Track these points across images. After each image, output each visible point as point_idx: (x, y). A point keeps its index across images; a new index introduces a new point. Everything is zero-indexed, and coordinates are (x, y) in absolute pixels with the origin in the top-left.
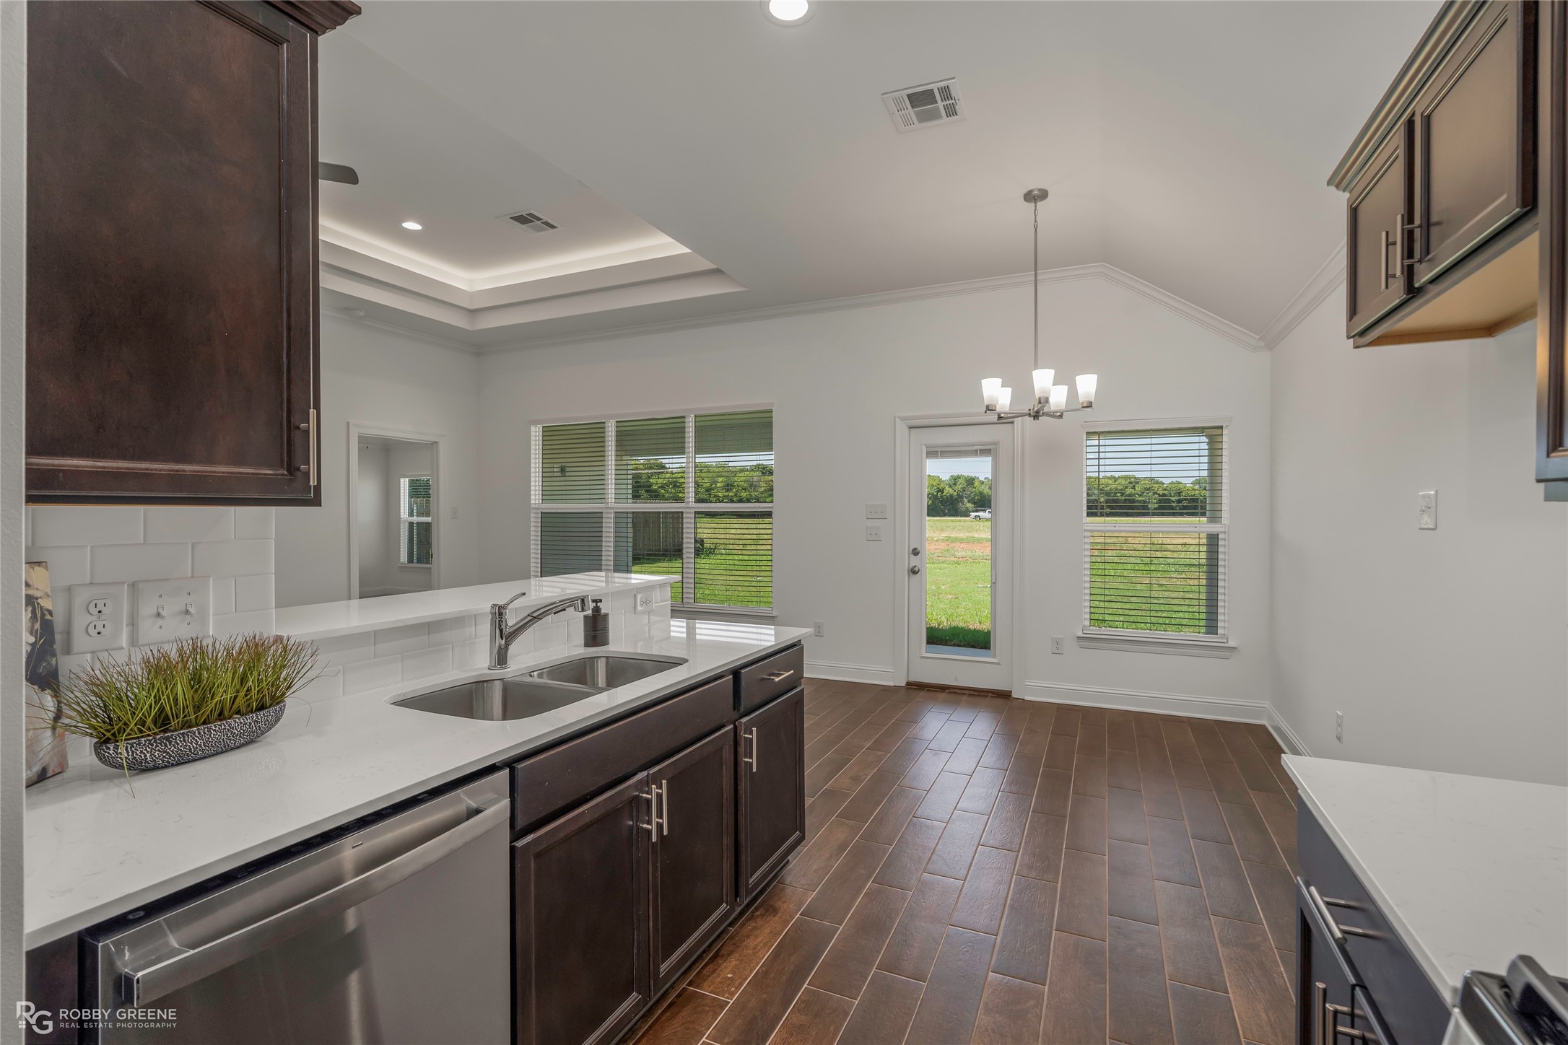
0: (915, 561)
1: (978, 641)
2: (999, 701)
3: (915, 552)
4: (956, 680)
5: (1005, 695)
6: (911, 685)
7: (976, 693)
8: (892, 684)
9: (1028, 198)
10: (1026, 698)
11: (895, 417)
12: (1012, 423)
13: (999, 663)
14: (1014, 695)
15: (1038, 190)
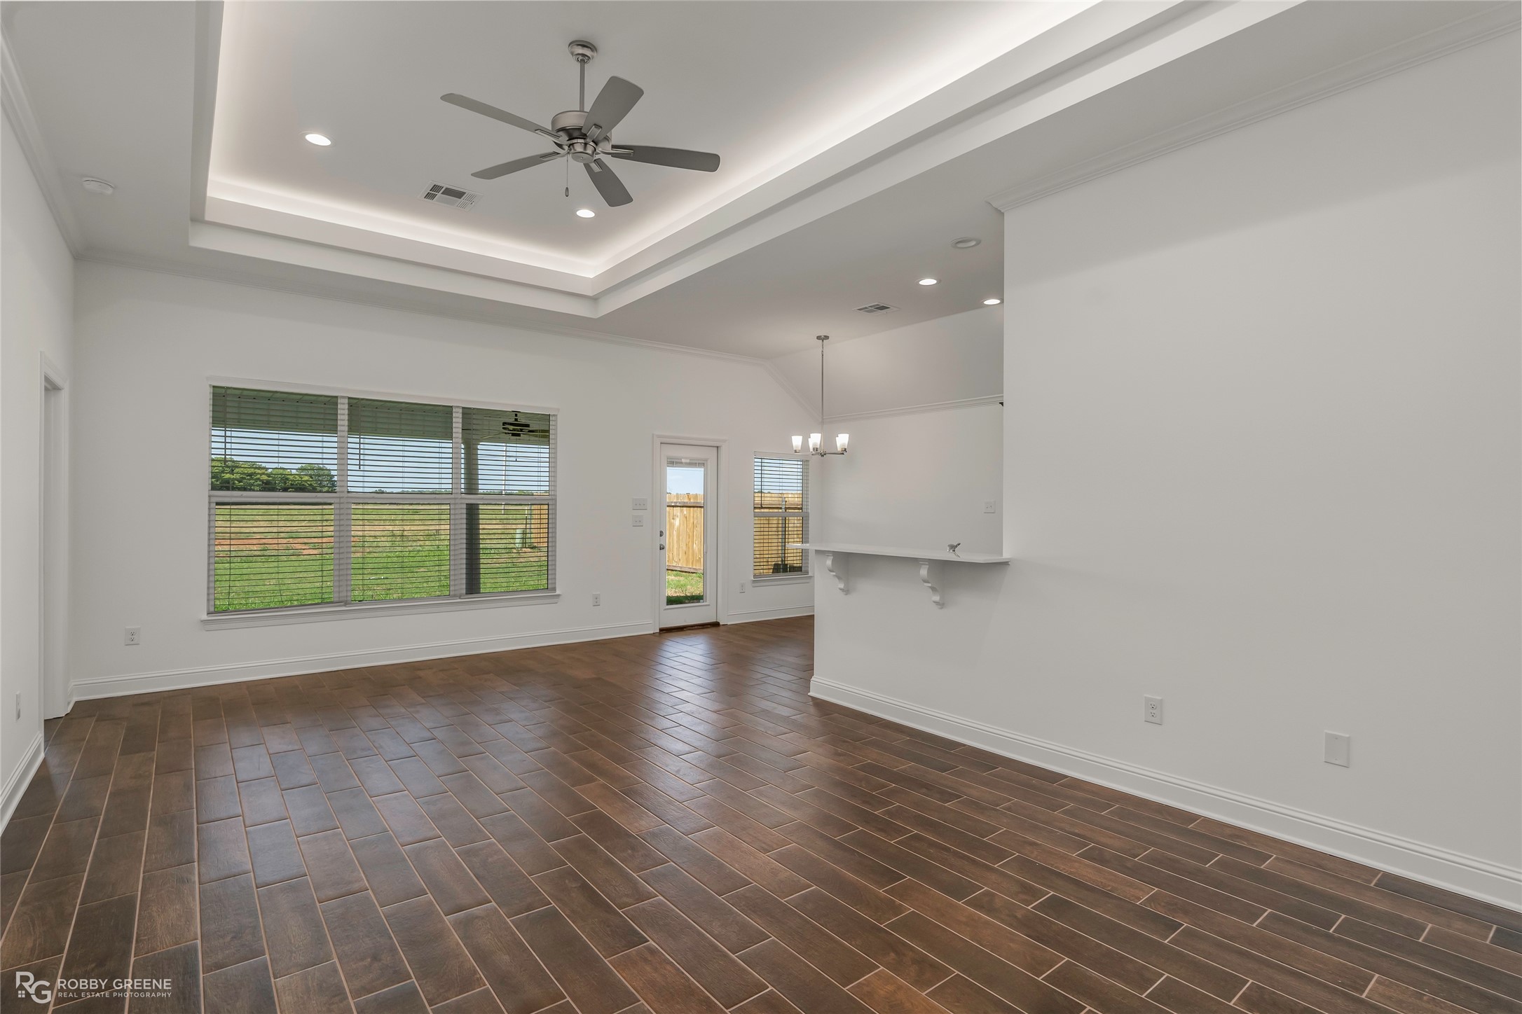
0: (661, 540)
1: (696, 599)
2: (713, 630)
3: (661, 533)
4: (685, 621)
5: (716, 625)
6: (661, 630)
7: (701, 627)
8: (652, 632)
9: (819, 338)
10: (729, 624)
11: (653, 435)
12: (718, 447)
13: (709, 605)
14: (721, 624)
15: (825, 336)
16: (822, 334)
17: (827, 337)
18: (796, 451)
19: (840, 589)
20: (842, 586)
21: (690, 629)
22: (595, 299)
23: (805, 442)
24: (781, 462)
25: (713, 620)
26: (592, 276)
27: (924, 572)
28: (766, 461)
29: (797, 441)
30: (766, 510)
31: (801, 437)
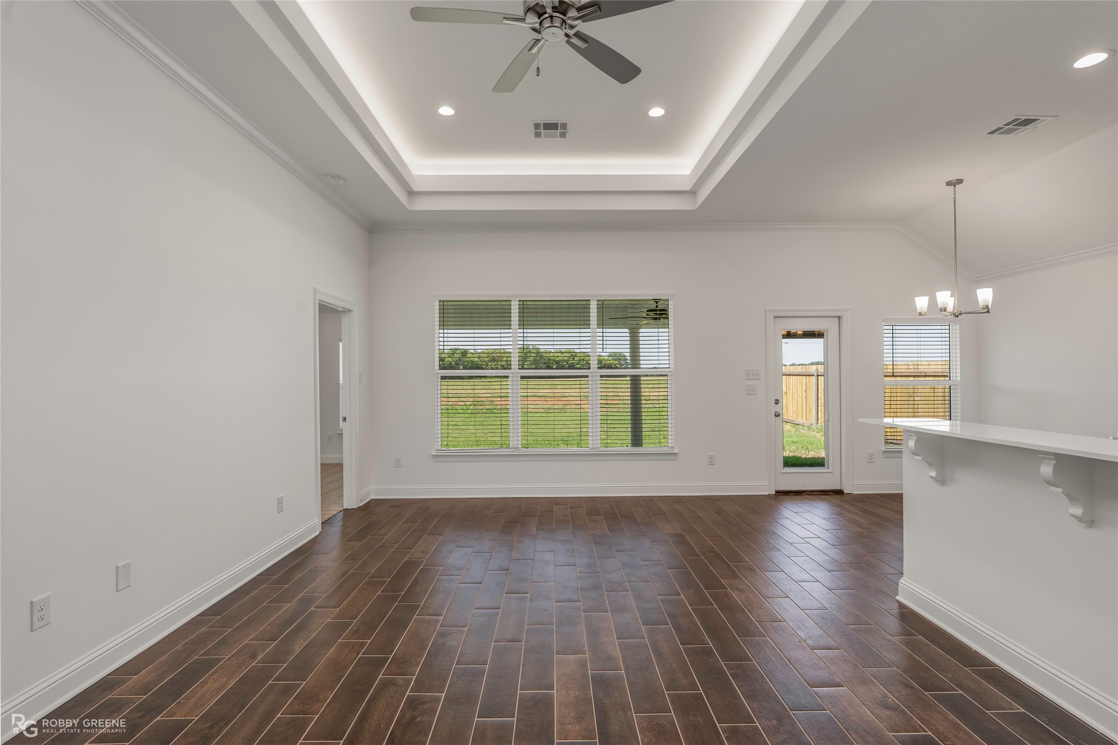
0: (777, 408)
1: (817, 463)
2: (838, 497)
3: (777, 402)
4: (805, 486)
5: (839, 492)
6: (777, 492)
7: (822, 493)
8: (767, 494)
9: (949, 184)
10: (854, 493)
11: (766, 310)
12: (839, 317)
13: (832, 473)
14: (845, 492)
15: (957, 180)
16: (953, 177)
17: (960, 181)
18: (920, 314)
19: (931, 477)
20: (933, 474)
21: (809, 495)
22: (693, 193)
23: (933, 301)
24: (919, 327)
25: (837, 487)
26: (689, 173)
27: (1047, 469)
28: (897, 327)
29: (922, 303)
30: (899, 379)
31: (928, 297)
